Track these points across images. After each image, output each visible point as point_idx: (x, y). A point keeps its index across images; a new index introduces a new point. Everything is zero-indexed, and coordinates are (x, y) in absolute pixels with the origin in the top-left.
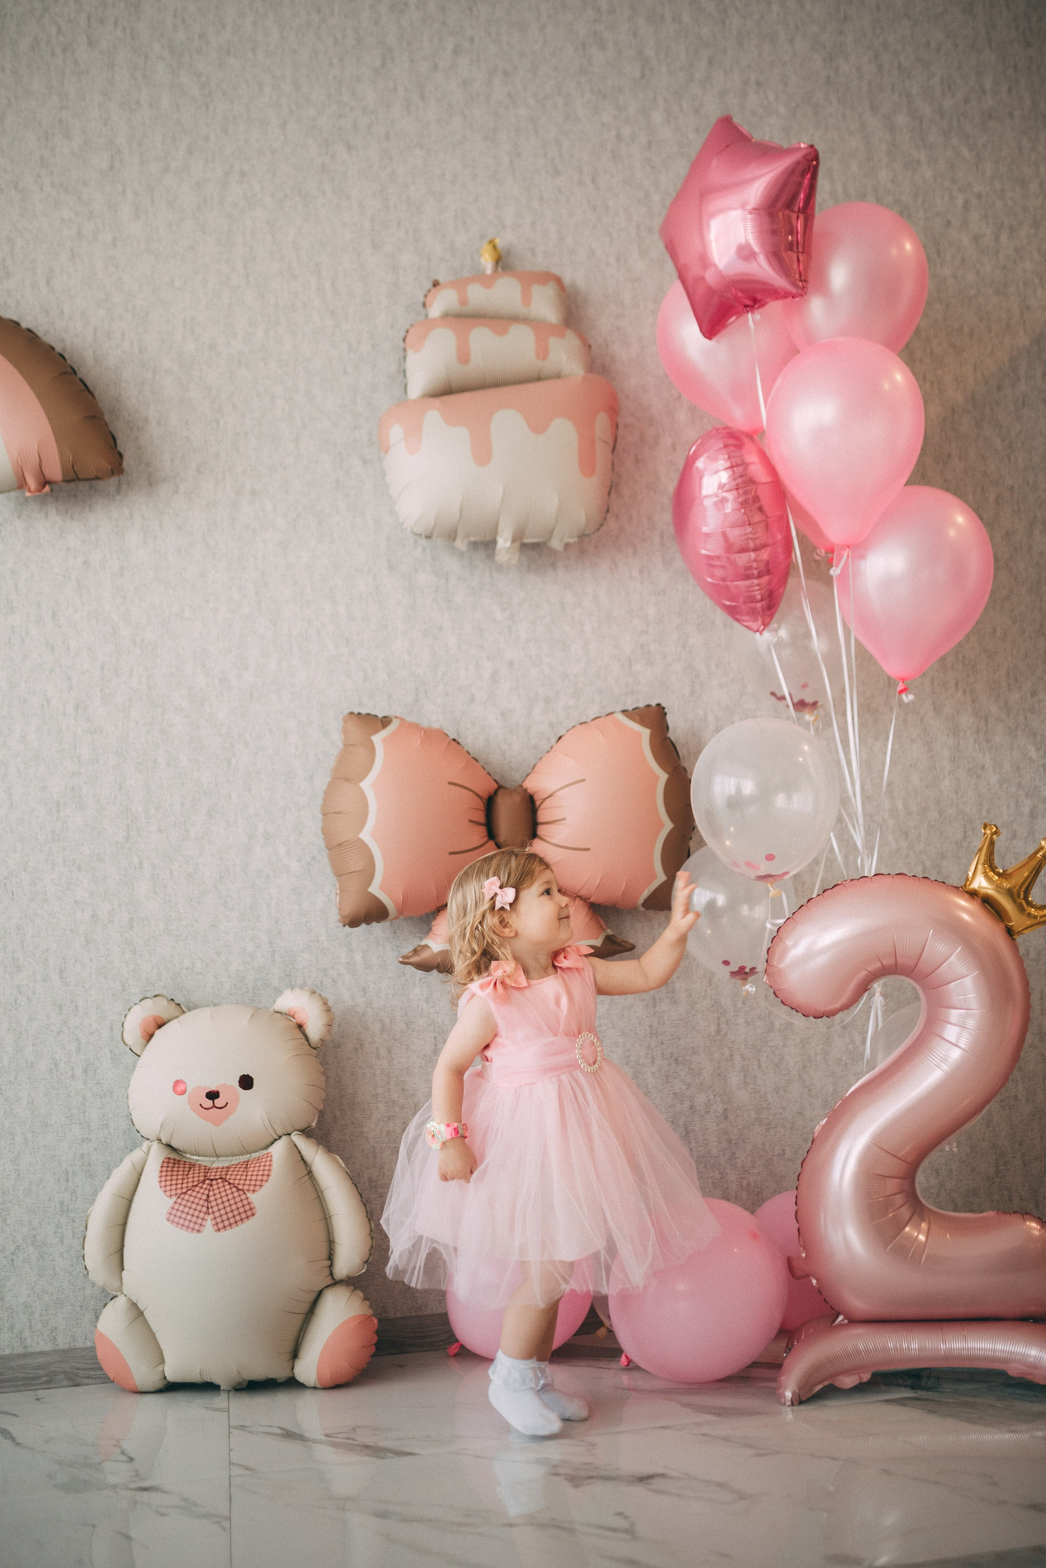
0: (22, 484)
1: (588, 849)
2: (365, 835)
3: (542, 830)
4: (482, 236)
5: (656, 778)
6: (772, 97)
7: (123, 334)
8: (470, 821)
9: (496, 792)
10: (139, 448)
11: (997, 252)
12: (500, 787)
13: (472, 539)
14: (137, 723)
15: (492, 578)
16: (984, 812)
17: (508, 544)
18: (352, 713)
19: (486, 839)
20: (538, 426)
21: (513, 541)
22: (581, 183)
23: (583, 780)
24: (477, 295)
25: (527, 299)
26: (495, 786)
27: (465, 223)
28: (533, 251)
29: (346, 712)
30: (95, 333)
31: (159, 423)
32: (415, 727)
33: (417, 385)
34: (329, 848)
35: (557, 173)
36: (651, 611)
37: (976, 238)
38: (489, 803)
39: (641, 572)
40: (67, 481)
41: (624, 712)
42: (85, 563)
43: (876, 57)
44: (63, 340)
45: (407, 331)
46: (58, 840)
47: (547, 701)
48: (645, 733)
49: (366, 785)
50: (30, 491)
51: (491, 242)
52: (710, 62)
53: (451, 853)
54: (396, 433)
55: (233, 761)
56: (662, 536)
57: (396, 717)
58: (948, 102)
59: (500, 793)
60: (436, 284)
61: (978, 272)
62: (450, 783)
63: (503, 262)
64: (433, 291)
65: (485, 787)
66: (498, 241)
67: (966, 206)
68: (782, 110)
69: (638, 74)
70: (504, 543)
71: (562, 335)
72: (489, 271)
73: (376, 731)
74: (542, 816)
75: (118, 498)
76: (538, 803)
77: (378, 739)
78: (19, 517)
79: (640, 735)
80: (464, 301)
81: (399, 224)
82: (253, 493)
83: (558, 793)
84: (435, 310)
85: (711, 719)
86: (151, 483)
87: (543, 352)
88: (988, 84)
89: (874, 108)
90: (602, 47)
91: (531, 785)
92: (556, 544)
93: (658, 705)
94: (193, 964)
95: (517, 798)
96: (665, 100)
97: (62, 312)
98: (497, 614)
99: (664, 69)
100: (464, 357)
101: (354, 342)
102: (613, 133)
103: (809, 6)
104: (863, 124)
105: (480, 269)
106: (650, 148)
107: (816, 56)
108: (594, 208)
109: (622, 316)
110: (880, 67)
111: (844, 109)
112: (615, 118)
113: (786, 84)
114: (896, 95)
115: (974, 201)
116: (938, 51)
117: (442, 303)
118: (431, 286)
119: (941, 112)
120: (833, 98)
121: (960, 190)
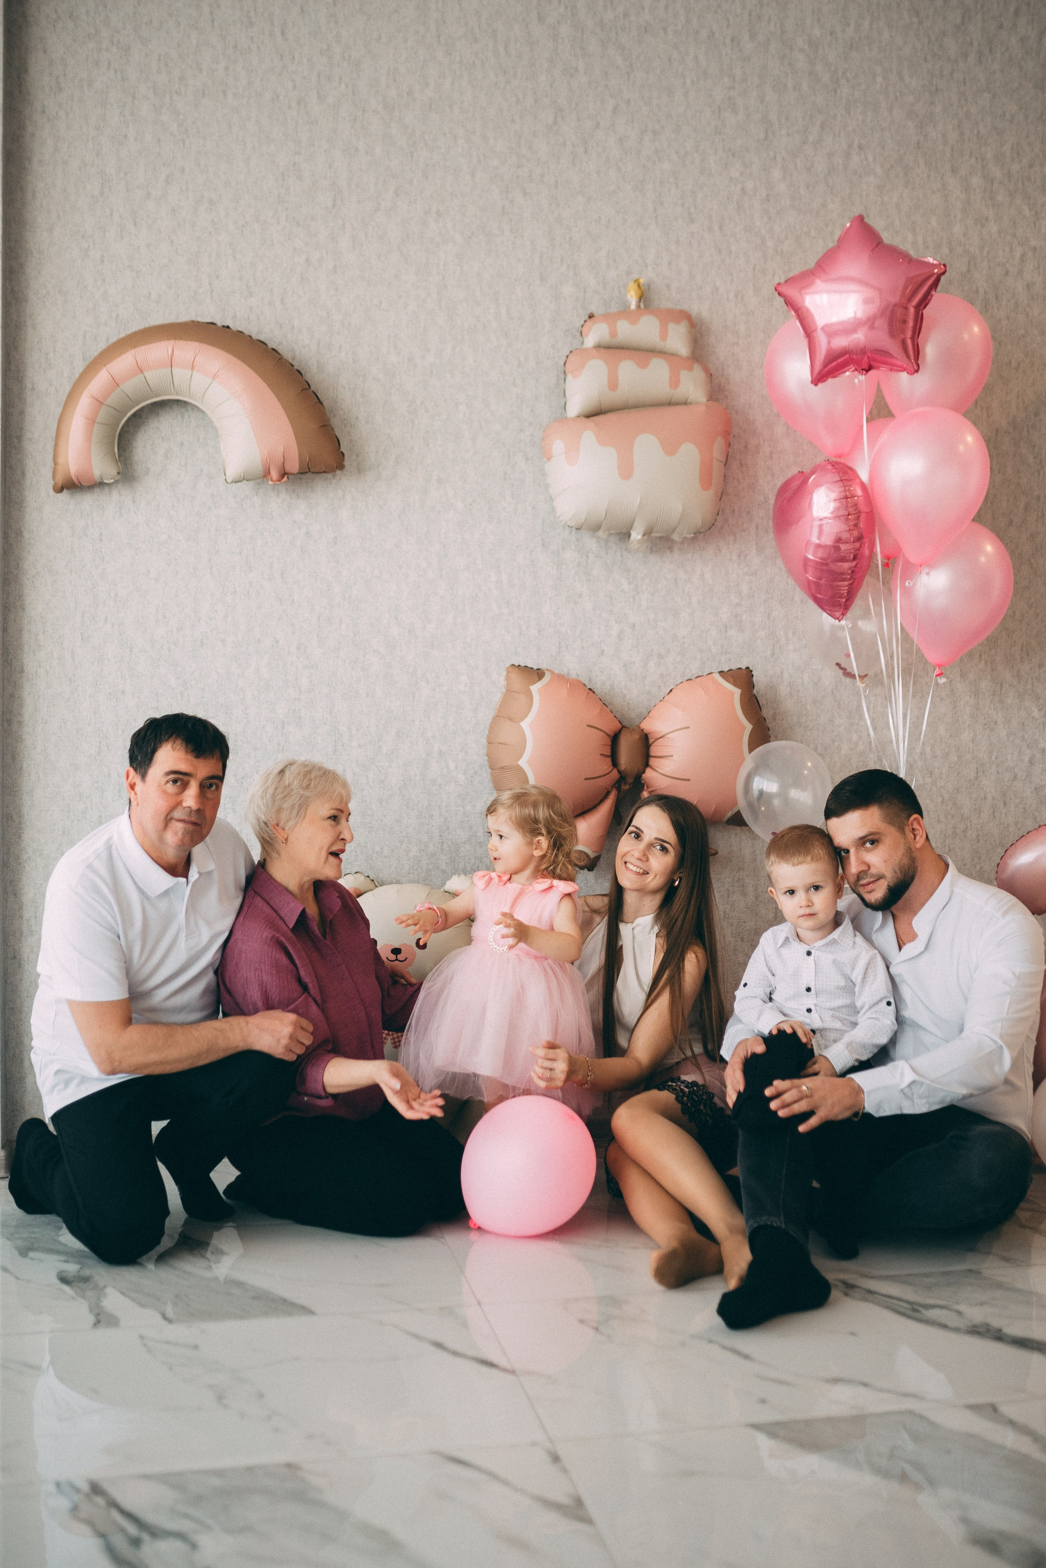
0: (267, 474)
1: (689, 780)
2: (523, 763)
3: (653, 762)
4: (628, 273)
5: (744, 728)
6: (871, 158)
7: (341, 347)
8: (602, 755)
9: (620, 731)
10: (351, 441)
12: (623, 727)
13: (611, 532)
14: (344, 662)
15: (622, 556)
16: (993, 758)
17: (640, 537)
18: (513, 665)
19: (612, 767)
20: (670, 449)
21: (644, 535)
22: (710, 230)
23: (688, 728)
24: (626, 331)
25: (664, 335)
26: (620, 726)
27: (615, 261)
28: (668, 286)
29: (508, 665)
30: (318, 345)
31: (367, 422)
32: (561, 678)
33: (575, 406)
34: (492, 768)
35: (692, 221)
36: (745, 588)
37: (1029, 286)
38: (615, 739)
39: (739, 556)
40: (302, 473)
41: (721, 673)
42: (307, 533)
43: (959, 126)
44: (293, 350)
45: (567, 357)
46: (283, 750)
47: (660, 656)
48: (737, 692)
49: (525, 724)
50: (272, 480)
51: (636, 280)
52: (822, 127)
53: (586, 779)
54: (558, 446)
55: (417, 695)
56: (757, 528)
57: (547, 670)
58: (1015, 167)
59: (623, 732)
60: (591, 316)
61: (1027, 315)
62: (588, 726)
63: (645, 297)
64: (589, 323)
65: (612, 726)
66: (642, 281)
67: (1023, 257)
68: (878, 170)
69: (762, 136)
70: (636, 535)
71: (690, 369)
72: (633, 306)
73: (534, 683)
74: (654, 751)
75: (334, 481)
76: (651, 741)
77: (535, 688)
78: (257, 495)
79: (733, 694)
80: (613, 334)
81: (562, 260)
82: (439, 481)
83: (668, 736)
84: (590, 341)
85: (786, 676)
86: (360, 470)
87: (675, 382)
89: (954, 171)
90: (735, 112)
91: (646, 726)
92: (675, 537)
93: (747, 668)
94: (382, 849)
95: (636, 736)
96: (783, 159)
97: (293, 327)
98: (626, 586)
99: (784, 132)
100: (613, 385)
101: (522, 359)
102: (739, 187)
103: (907, 79)
104: (944, 185)
105: (627, 306)
106: (768, 200)
107: (910, 123)
108: (720, 251)
109: (737, 344)
110: (962, 134)
111: (930, 170)
112: (742, 174)
113: (883, 147)
114: (974, 159)
115: (1030, 254)
116: (1011, 121)
117: (596, 334)
118: (587, 318)
119: (1009, 175)
120: (921, 161)
121: (1019, 243)
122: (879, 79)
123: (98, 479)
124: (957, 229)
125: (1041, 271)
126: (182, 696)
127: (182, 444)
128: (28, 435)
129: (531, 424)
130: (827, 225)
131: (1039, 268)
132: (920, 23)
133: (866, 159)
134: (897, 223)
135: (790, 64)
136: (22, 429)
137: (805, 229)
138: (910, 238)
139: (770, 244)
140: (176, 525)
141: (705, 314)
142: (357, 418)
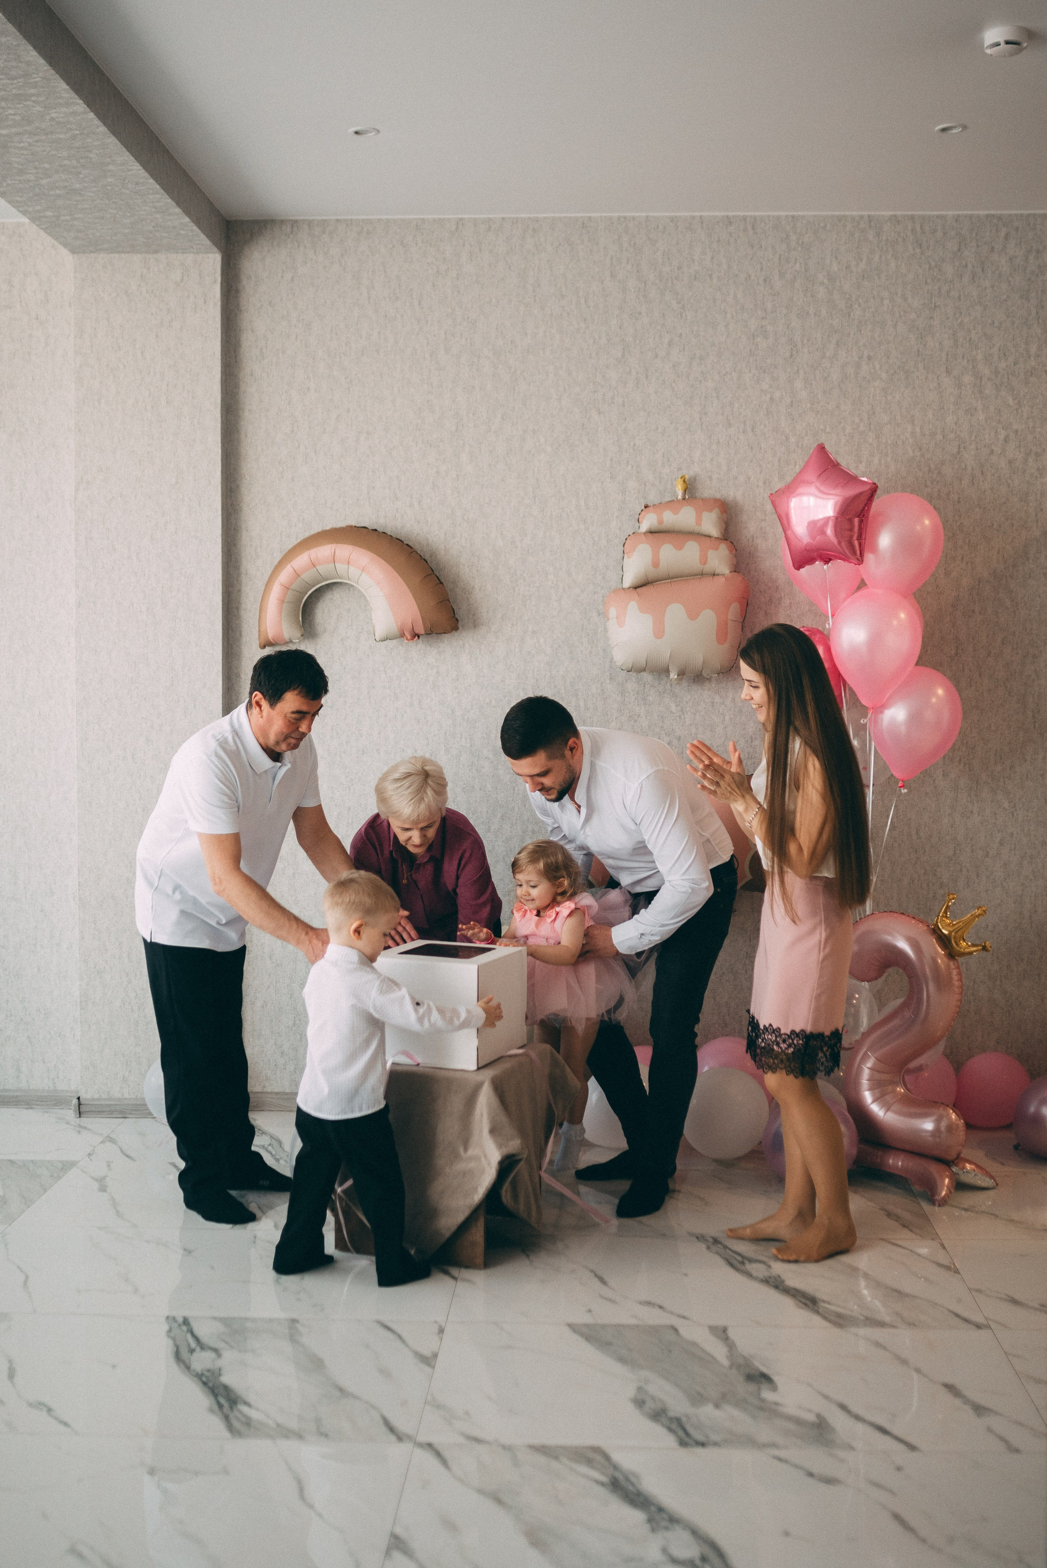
0: (403, 634)
4: (679, 469)
6: (878, 367)
7: (462, 535)
11: (1024, 472)
13: (655, 672)
14: (464, 765)
15: (669, 684)
17: (676, 674)
20: (693, 614)
21: (679, 673)
22: (745, 432)
24: (669, 518)
25: (699, 521)
27: (668, 461)
28: (710, 478)
30: (445, 534)
31: (480, 589)
33: (629, 578)
35: (730, 425)
37: (1010, 462)
40: (427, 633)
42: (437, 672)
43: (954, 334)
44: (427, 539)
45: (627, 539)
50: (407, 638)
51: (683, 476)
52: (837, 344)
54: (614, 611)
55: (516, 789)
58: (1003, 365)
60: (646, 507)
61: (1009, 486)
63: (690, 488)
64: (645, 512)
66: (687, 477)
67: (1006, 440)
68: (884, 376)
69: (788, 354)
70: (673, 673)
71: (719, 546)
72: (680, 497)
80: (661, 521)
81: (628, 462)
84: (644, 527)
86: (476, 625)
87: (703, 558)
88: (1033, 350)
89: (948, 372)
90: (766, 337)
92: (705, 674)
96: (805, 373)
98: (673, 708)
99: (806, 350)
100: (656, 562)
101: (596, 539)
102: (768, 396)
103: (910, 300)
104: (939, 384)
105: (675, 494)
106: (792, 406)
107: (911, 336)
108: (752, 449)
109: (765, 520)
110: (956, 341)
111: (928, 373)
112: (771, 386)
113: (888, 357)
114: (965, 361)
115: (1012, 436)
116: (999, 328)
117: (649, 521)
118: (643, 508)
119: (997, 373)
120: (921, 366)
121: (1003, 428)
122: (886, 302)
123: (287, 639)
124: (950, 419)
125: (1022, 450)
128: (243, 606)
130: (840, 423)
131: (1020, 446)
132: (922, 253)
133: (875, 368)
134: (898, 417)
135: (812, 296)
136: (239, 602)
137: (822, 427)
138: (910, 428)
139: (793, 440)
141: (739, 498)
142: (473, 587)
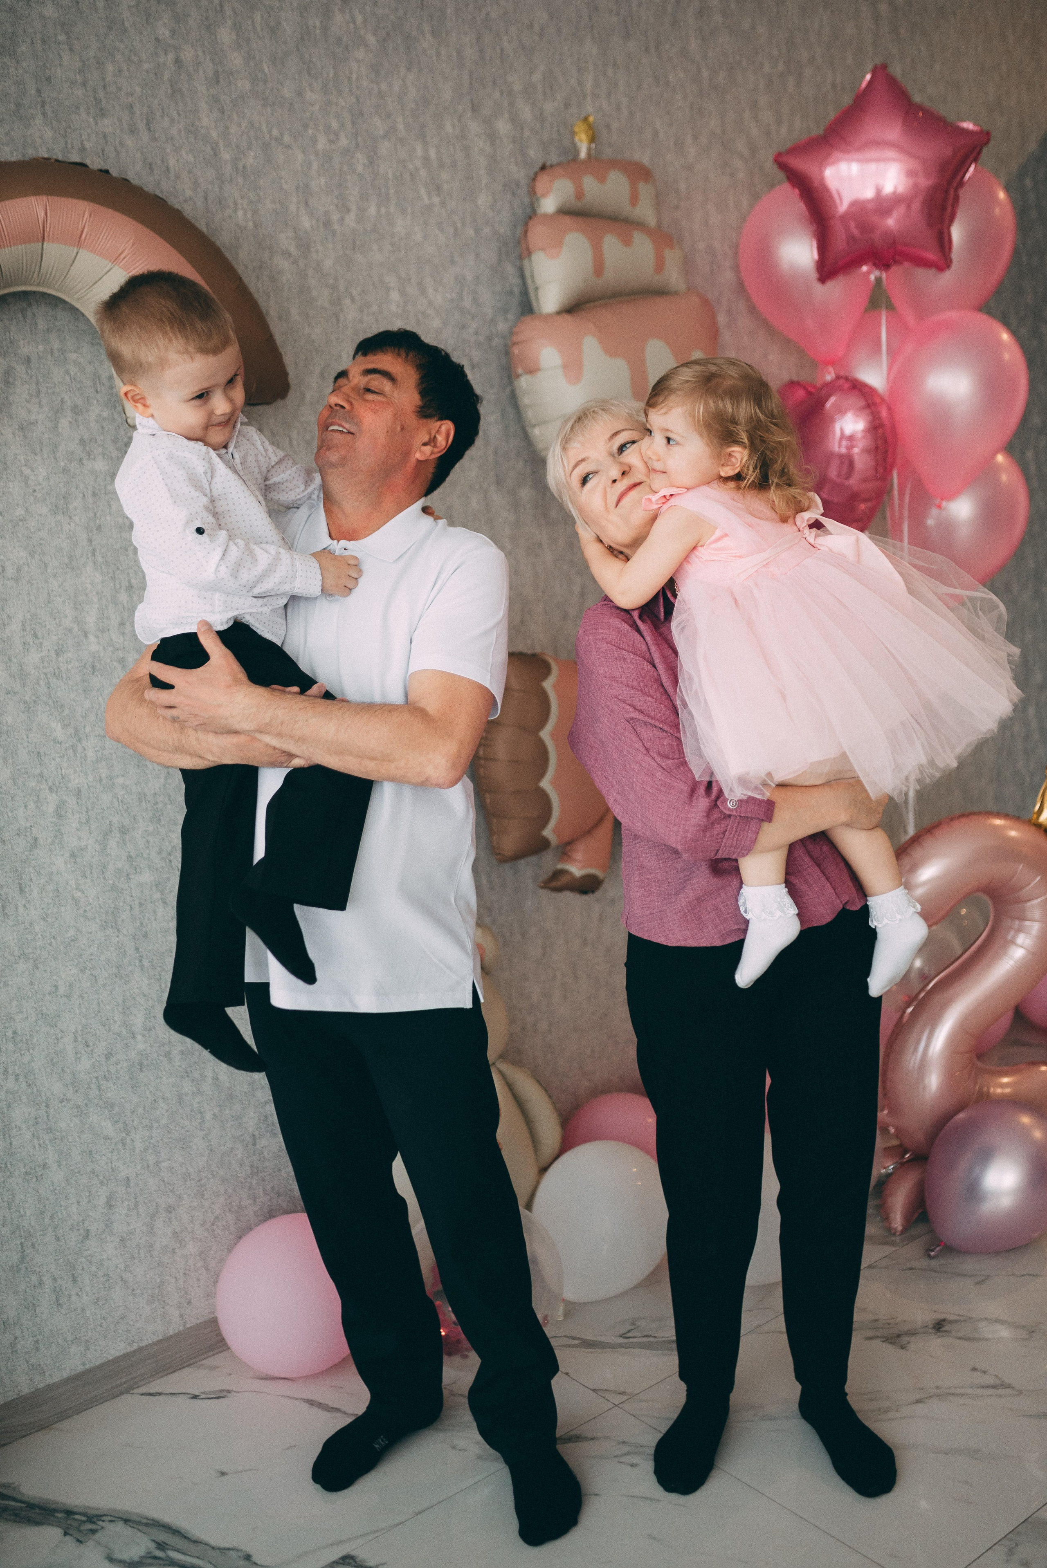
2: (545, 784)
7: (236, 203)
22: (647, 51)
24: (593, 191)
25: (634, 199)
30: (206, 198)
33: (551, 297)
35: (627, 36)
45: (525, 225)
49: (545, 734)
51: (583, 115)
54: (550, 356)
64: (540, 177)
71: (672, 247)
72: (586, 154)
73: (544, 677)
77: (548, 684)
80: (580, 194)
81: (494, 82)
84: (549, 203)
87: (660, 264)
97: (168, 168)
100: (599, 268)
101: (459, 225)
104: (857, 11)
105: (576, 151)
108: (658, 81)
117: (554, 193)
118: (536, 169)
126: (75, 752)
127: (28, 360)
129: (473, 317)
140: (34, 491)
